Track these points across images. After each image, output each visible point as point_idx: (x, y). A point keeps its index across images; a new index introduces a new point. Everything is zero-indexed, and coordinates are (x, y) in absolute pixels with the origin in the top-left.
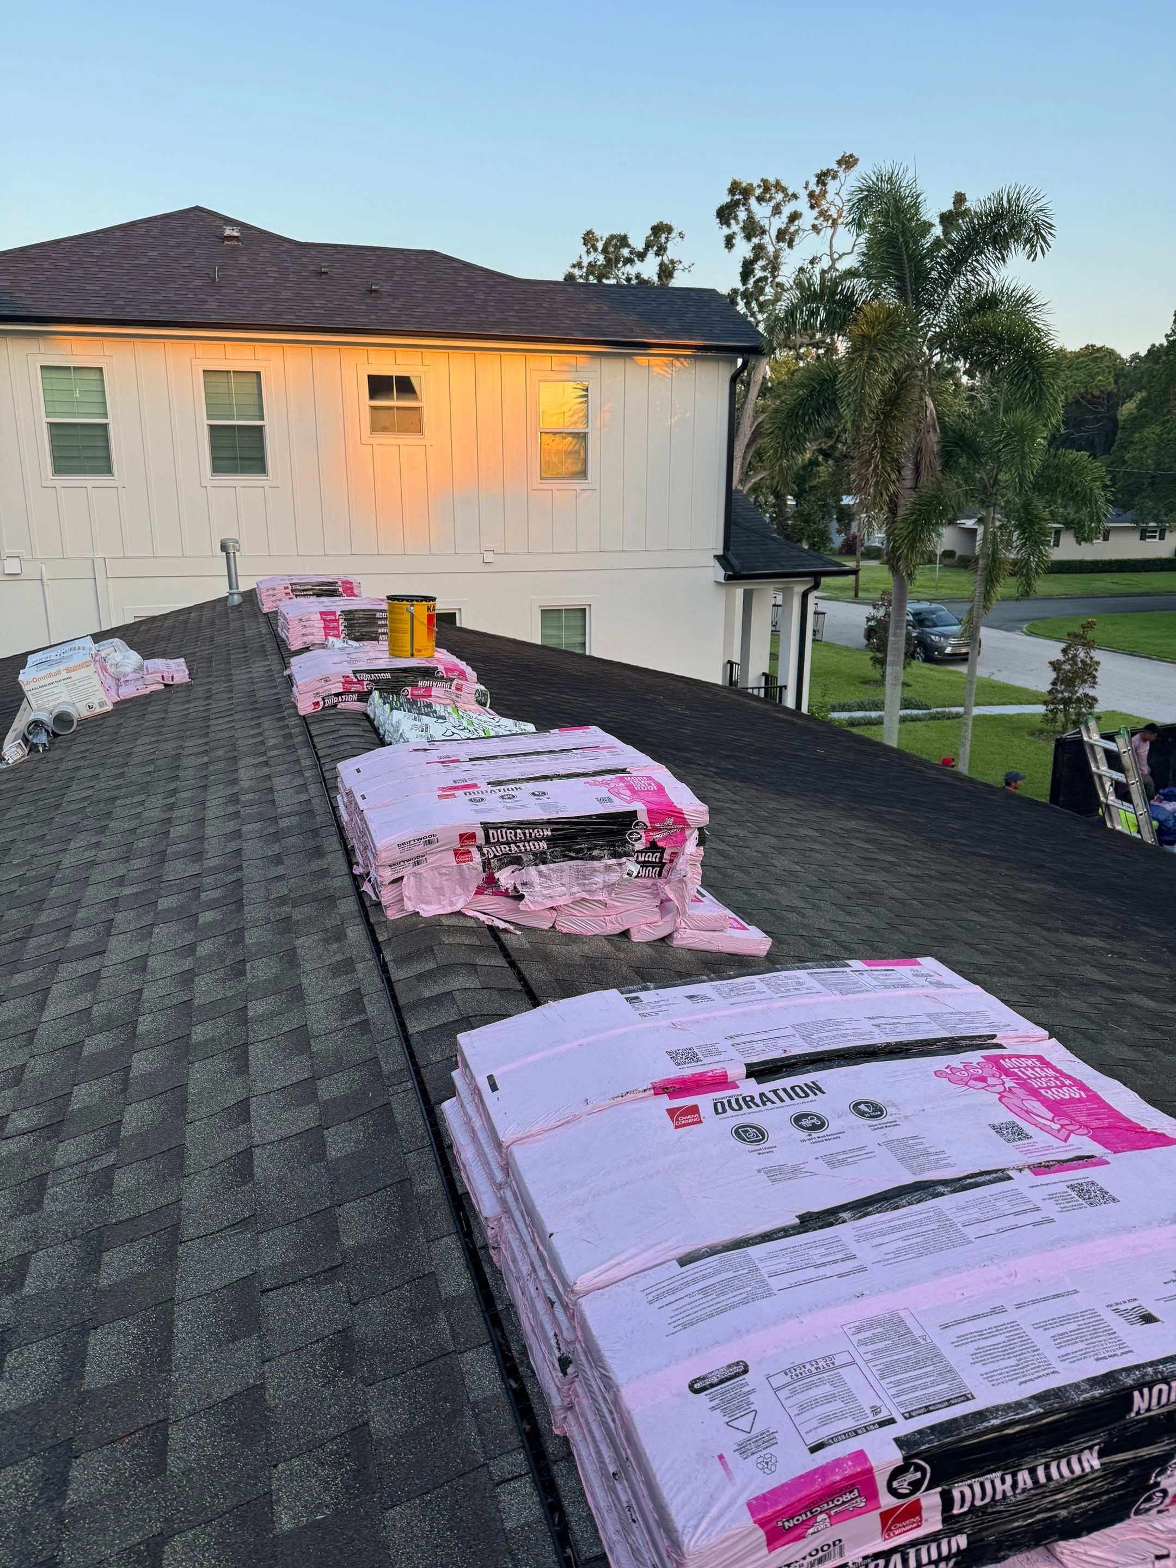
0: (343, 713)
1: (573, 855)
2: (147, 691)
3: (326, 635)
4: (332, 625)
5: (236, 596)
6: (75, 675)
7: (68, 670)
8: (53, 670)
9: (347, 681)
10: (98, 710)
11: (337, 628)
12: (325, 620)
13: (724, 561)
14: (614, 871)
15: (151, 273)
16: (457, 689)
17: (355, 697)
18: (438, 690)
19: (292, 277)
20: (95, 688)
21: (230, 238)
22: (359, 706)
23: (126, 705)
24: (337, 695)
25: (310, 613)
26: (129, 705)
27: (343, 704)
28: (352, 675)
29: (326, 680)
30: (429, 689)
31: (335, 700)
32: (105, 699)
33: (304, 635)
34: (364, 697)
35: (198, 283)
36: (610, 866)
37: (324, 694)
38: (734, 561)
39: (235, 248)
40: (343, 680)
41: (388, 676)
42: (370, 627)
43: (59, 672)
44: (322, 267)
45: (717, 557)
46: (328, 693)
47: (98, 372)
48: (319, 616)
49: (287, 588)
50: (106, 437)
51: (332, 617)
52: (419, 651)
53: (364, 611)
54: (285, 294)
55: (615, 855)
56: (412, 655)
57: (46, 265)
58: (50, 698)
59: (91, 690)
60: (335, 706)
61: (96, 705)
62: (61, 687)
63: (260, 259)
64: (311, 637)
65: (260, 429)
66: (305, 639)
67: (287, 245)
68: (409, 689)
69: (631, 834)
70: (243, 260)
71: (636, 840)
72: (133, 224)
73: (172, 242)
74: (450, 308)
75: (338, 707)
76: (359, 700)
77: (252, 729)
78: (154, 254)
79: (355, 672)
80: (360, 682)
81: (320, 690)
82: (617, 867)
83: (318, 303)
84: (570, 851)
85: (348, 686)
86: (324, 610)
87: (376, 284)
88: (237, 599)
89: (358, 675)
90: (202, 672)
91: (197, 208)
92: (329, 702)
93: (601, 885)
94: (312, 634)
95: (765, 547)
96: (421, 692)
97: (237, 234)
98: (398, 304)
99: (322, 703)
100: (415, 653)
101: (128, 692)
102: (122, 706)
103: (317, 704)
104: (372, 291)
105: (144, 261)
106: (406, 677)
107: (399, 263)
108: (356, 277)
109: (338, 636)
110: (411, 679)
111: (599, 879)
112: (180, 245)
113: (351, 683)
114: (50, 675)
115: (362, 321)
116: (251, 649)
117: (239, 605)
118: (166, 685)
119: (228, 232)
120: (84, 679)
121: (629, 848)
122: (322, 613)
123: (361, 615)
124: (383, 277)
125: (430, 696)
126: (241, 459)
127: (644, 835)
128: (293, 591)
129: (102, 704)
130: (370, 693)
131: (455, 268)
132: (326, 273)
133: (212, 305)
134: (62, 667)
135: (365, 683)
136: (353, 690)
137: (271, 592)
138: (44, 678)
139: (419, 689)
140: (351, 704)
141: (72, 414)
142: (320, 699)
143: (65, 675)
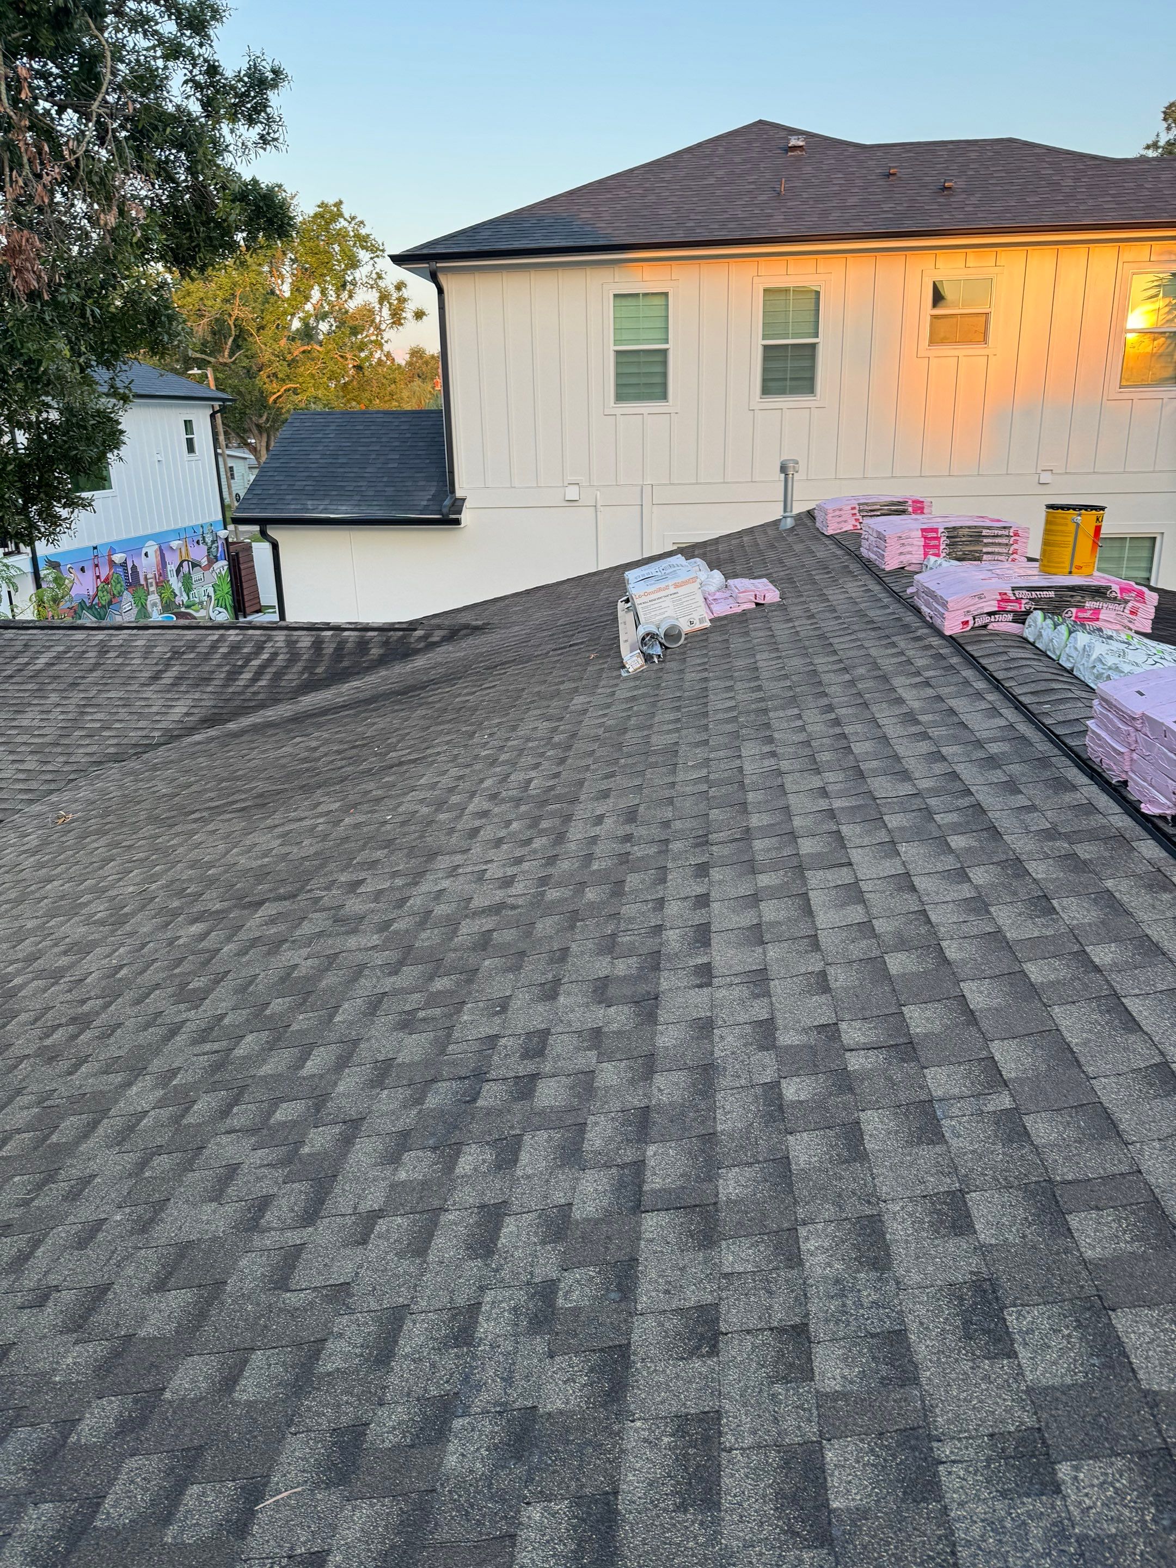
0: (996, 634)
2: (739, 610)
3: (926, 554)
4: (933, 543)
5: (789, 519)
6: (682, 591)
7: (676, 586)
8: (663, 585)
9: (1004, 599)
10: (698, 626)
11: (937, 547)
12: (925, 538)
15: (718, 193)
16: (1132, 612)
17: (1010, 617)
18: (1108, 613)
19: (859, 182)
20: (698, 604)
21: (795, 148)
22: (1015, 628)
23: (723, 623)
24: (990, 614)
25: (910, 530)
26: (726, 622)
27: (995, 624)
28: (1010, 593)
29: (980, 597)
30: (1097, 611)
31: (986, 619)
32: (705, 615)
33: (901, 553)
34: (1020, 619)
35: (763, 197)
37: (976, 613)
39: (799, 159)
40: (999, 598)
41: (1053, 594)
42: (975, 545)
43: (667, 588)
44: (890, 168)
46: (979, 611)
47: (663, 297)
48: (920, 533)
49: (853, 508)
50: (665, 363)
51: (934, 535)
52: (1079, 568)
53: (969, 527)
54: (852, 201)
56: (1070, 573)
57: (622, 193)
58: (657, 612)
59: (694, 606)
60: (985, 626)
61: (697, 621)
62: (668, 602)
63: (825, 167)
64: (909, 556)
65: (814, 345)
66: (902, 558)
67: (851, 149)
68: (1074, 610)
70: (808, 169)
72: (700, 145)
73: (737, 159)
74: (1031, 199)
75: (990, 627)
76: (1014, 621)
77: (887, 648)
78: (720, 173)
79: (1014, 589)
80: (1018, 600)
81: (972, 608)
83: (886, 207)
85: (1003, 604)
86: (925, 526)
87: (950, 181)
88: (789, 523)
89: (1016, 592)
90: (790, 592)
91: (761, 122)
92: (979, 622)
94: (910, 553)
96: (1088, 614)
97: (801, 144)
98: (974, 200)
99: (971, 623)
100: (1074, 570)
101: (722, 609)
102: (718, 624)
103: (966, 623)
104: (945, 188)
105: (712, 181)
106: (1072, 596)
107: (973, 155)
108: (926, 175)
109: (938, 555)
110: (1079, 598)
112: (745, 161)
113: (1009, 601)
114: (660, 590)
115: (934, 223)
116: (833, 570)
117: (792, 529)
118: (757, 604)
119: (794, 142)
120: (689, 595)
122: (923, 530)
123: (966, 531)
124: (955, 172)
125: (1098, 619)
126: (792, 379)
128: (860, 511)
129: (701, 621)
130: (1028, 613)
131: (1037, 155)
132: (894, 174)
133: (779, 218)
134: (670, 583)
135: (1024, 601)
136: (1009, 608)
137: (837, 513)
138: (653, 593)
139: (1085, 611)
140: (1005, 625)
141: (637, 341)
142: (970, 618)
143: (672, 590)
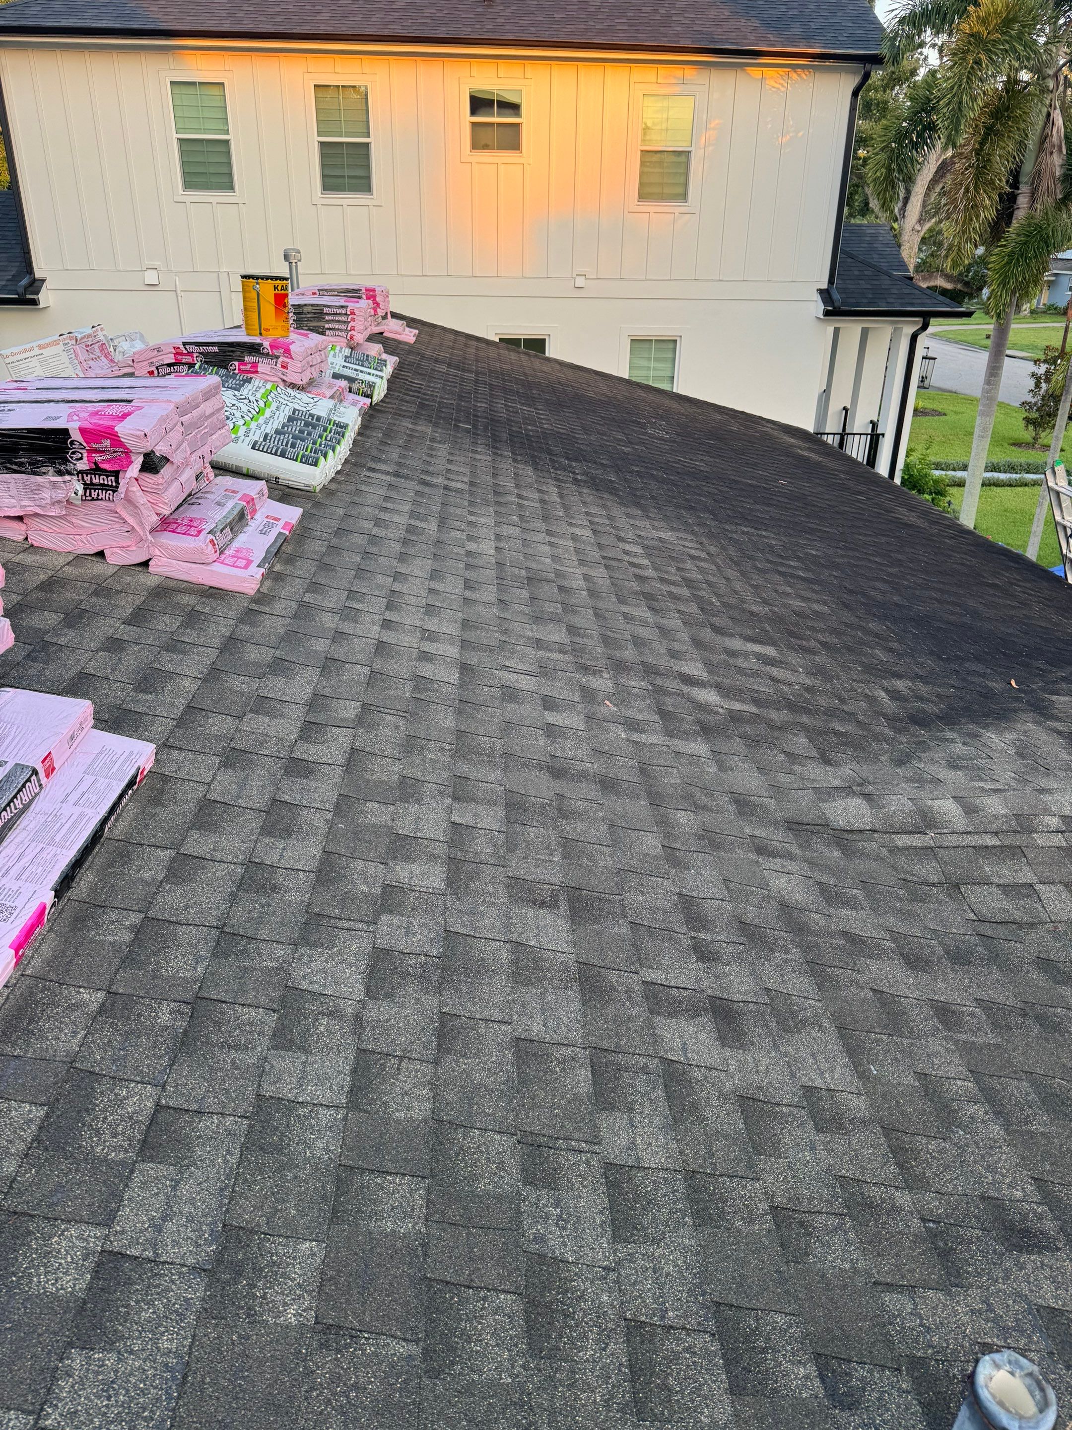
1: (14, 467)
6: (47, 352)
7: (41, 347)
9: (176, 352)
13: (826, 295)
14: (60, 488)
16: (283, 367)
18: (264, 366)
20: (64, 366)
24: (169, 365)
28: (182, 347)
29: (158, 350)
30: (255, 365)
31: (167, 370)
36: (54, 482)
37: (158, 364)
38: (836, 296)
41: (216, 349)
42: (318, 321)
43: (32, 349)
45: (821, 291)
46: (161, 363)
47: (221, 88)
50: (228, 153)
52: (267, 330)
55: (60, 473)
62: (35, 362)
65: (367, 145)
68: (236, 363)
69: (73, 453)
71: (77, 460)
79: (184, 344)
80: (190, 354)
81: (154, 360)
82: (62, 485)
84: (12, 463)
85: (179, 357)
89: (187, 347)
93: (49, 501)
95: (875, 282)
96: (248, 367)
98: (507, 12)
100: (263, 332)
106: (233, 351)
110: (238, 353)
111: (47, 495)
113: (182, 354)
114: (26, 351)
120: (53, 356)
121: (70, 467)
125: (256, 371)
126: (349, 177)
127: (85, 455)
135: (195, 355)
136: (184, 361)
138: (20, 353)
139: (245, 364)
142: (154, 369)
143: (37, 351)
